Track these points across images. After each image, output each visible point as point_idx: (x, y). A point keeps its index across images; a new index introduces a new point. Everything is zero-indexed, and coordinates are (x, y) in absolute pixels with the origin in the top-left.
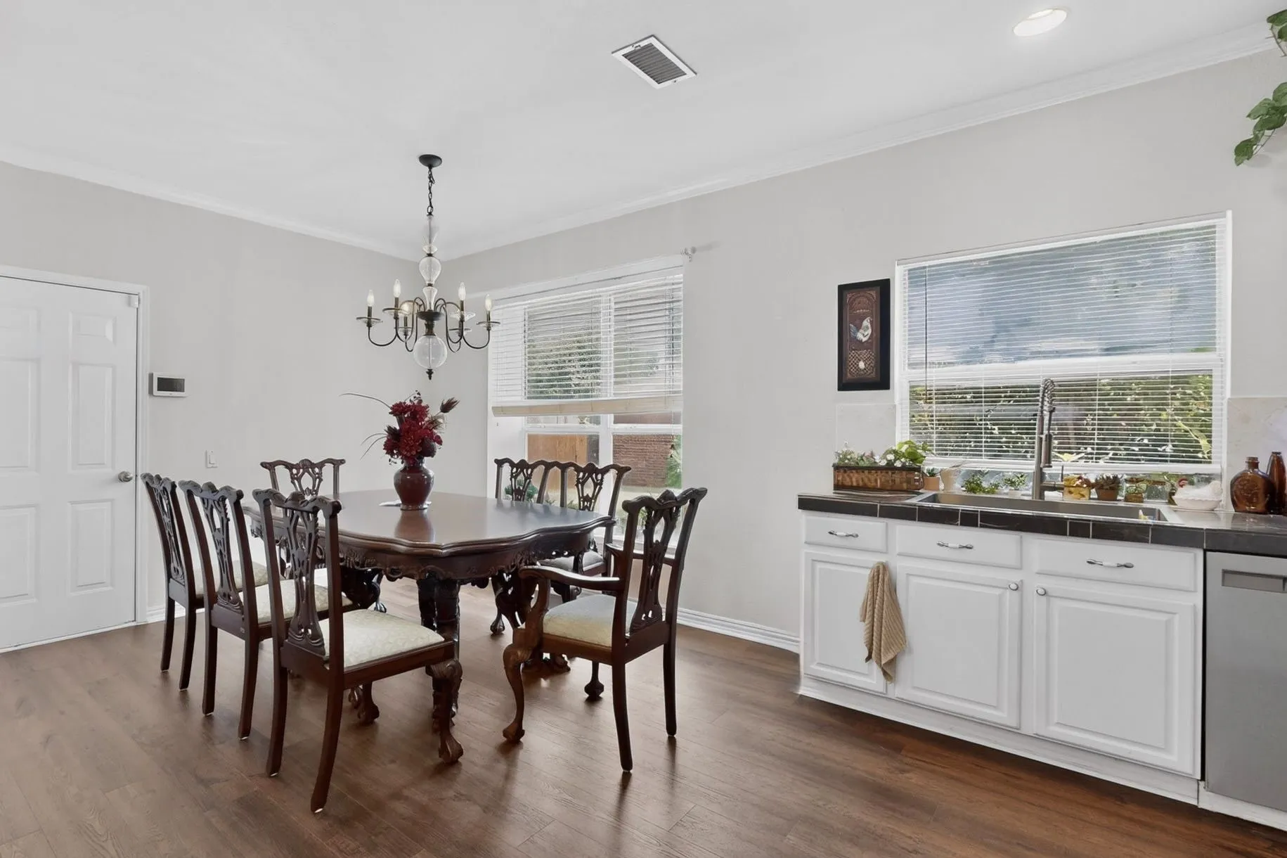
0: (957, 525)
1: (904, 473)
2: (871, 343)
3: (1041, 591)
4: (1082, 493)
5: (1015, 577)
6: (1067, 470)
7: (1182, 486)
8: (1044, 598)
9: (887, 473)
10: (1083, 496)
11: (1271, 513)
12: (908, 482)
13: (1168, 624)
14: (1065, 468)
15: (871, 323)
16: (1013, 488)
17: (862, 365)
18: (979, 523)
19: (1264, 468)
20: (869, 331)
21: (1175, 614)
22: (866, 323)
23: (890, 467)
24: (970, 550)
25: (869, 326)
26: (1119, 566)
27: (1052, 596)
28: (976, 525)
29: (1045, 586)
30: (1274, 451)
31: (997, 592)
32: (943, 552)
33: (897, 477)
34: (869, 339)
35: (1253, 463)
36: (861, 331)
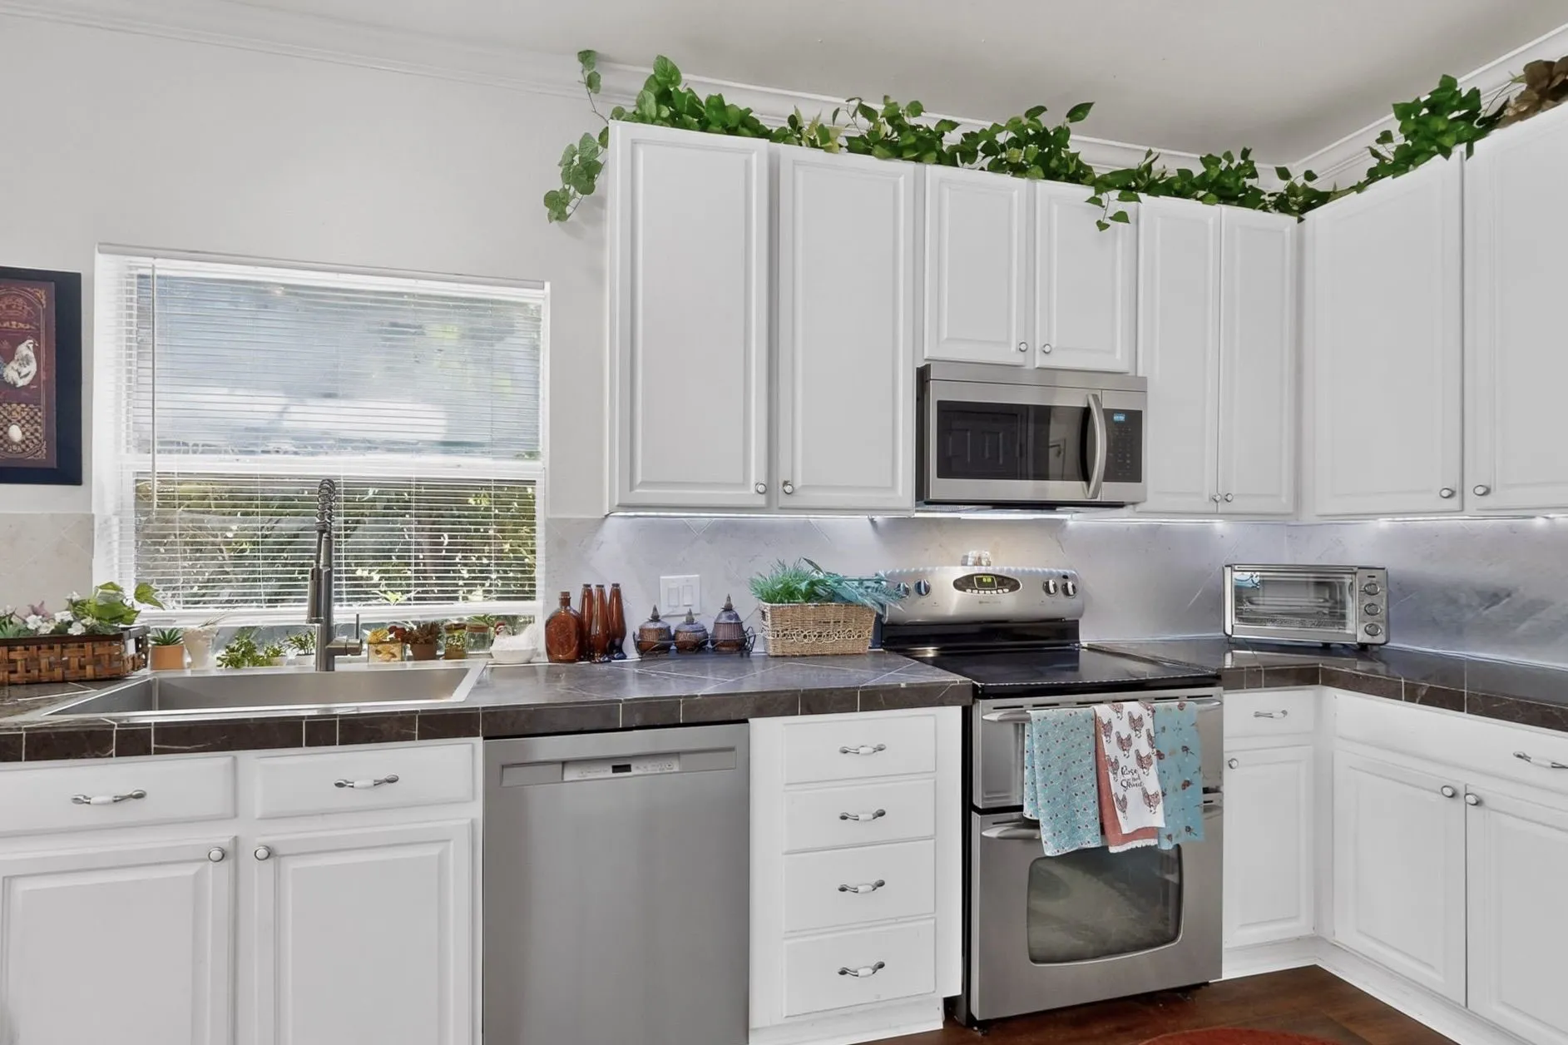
0: (111, 756)
1: (88, 646)
2: (38, 390)
3: (262, 853)
4: (392, 651)
5: (222, 836)
6: (364, 619)
7: (498, 633)
8: (270, 861)
9: (51, 648)
10: (394, 656)
11: (582, 660)
12: (97, 660)
13: (441, 858)
14: (360, 616)
15: (37, 352)
16: (302, 652)
17: (15, 433)
18: (153, 746)
19: (576, 605)
20: (32, 368)
21: (448, 841)
22: (25, 349)
23: (60, 637)
24: (140, 800)
25: (32, 355)
26: (378, 783)
27: (283, 856)
28: (147, 752)
29: (268, 840)
30: (586, 583)
31: (190, 871)
32: (83, 816)
33: (72, 656)
34: (31, 383)
35: (566, 600)
36: (12, 364)
